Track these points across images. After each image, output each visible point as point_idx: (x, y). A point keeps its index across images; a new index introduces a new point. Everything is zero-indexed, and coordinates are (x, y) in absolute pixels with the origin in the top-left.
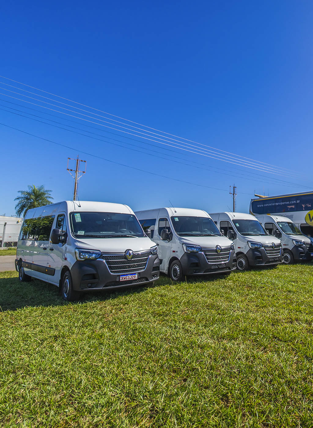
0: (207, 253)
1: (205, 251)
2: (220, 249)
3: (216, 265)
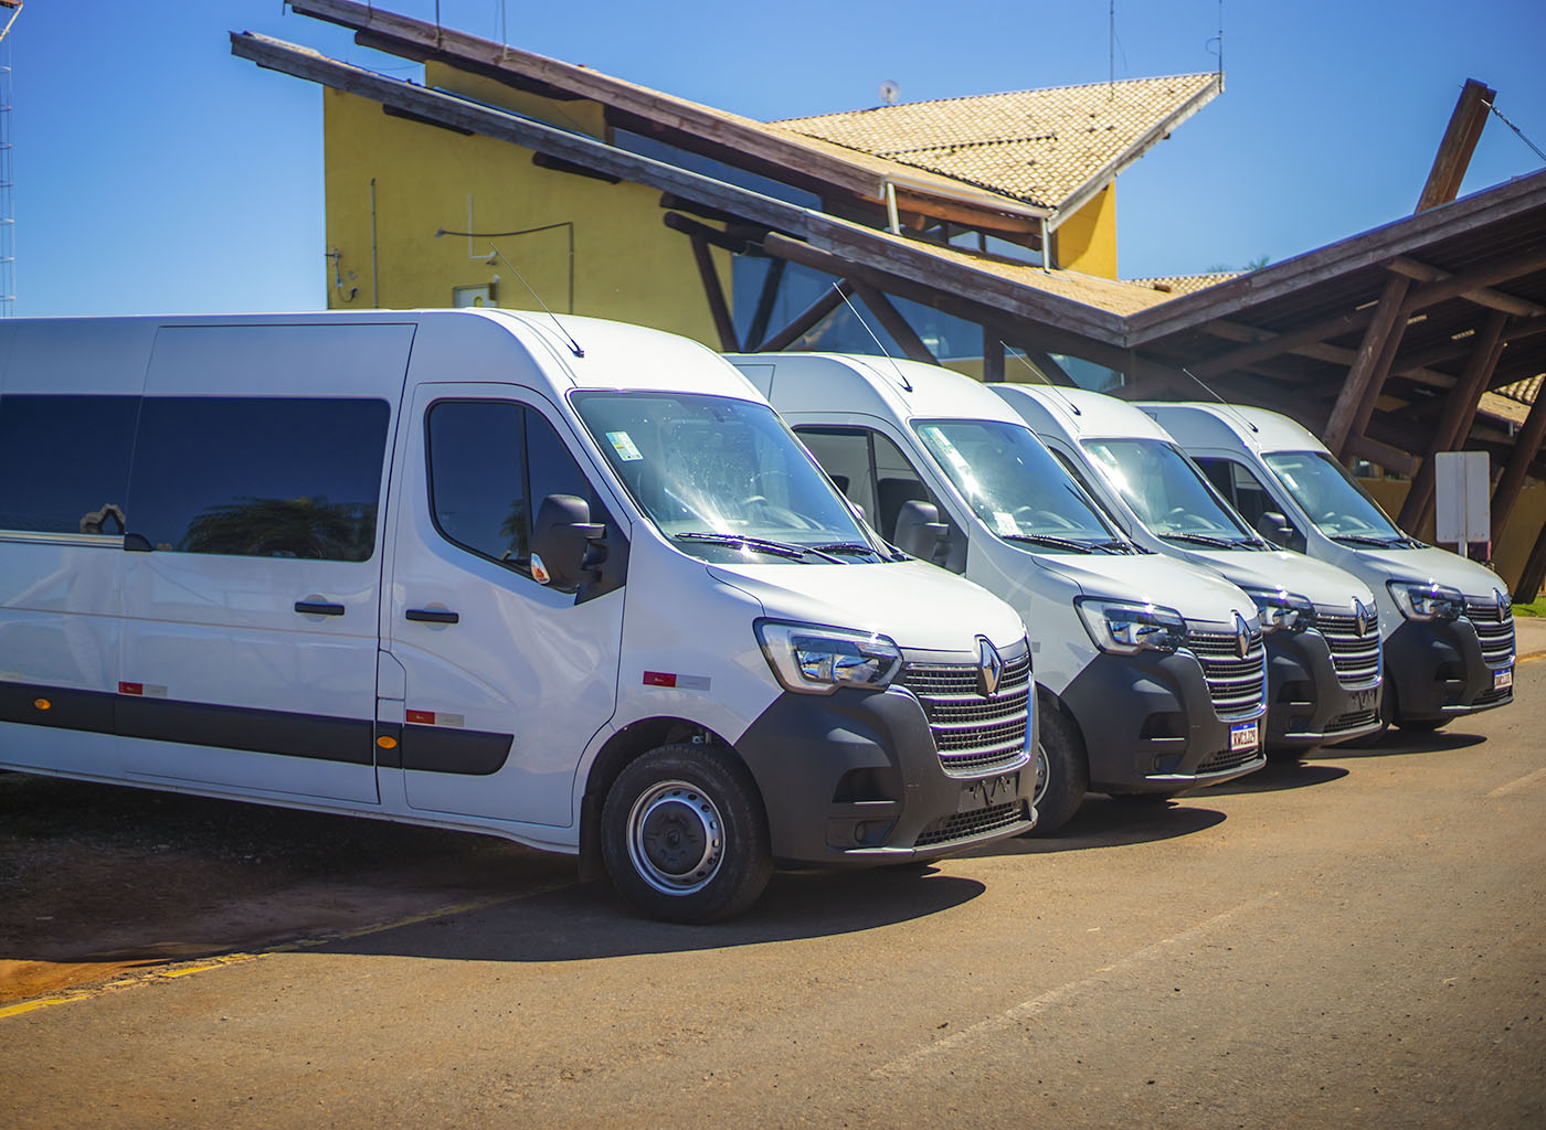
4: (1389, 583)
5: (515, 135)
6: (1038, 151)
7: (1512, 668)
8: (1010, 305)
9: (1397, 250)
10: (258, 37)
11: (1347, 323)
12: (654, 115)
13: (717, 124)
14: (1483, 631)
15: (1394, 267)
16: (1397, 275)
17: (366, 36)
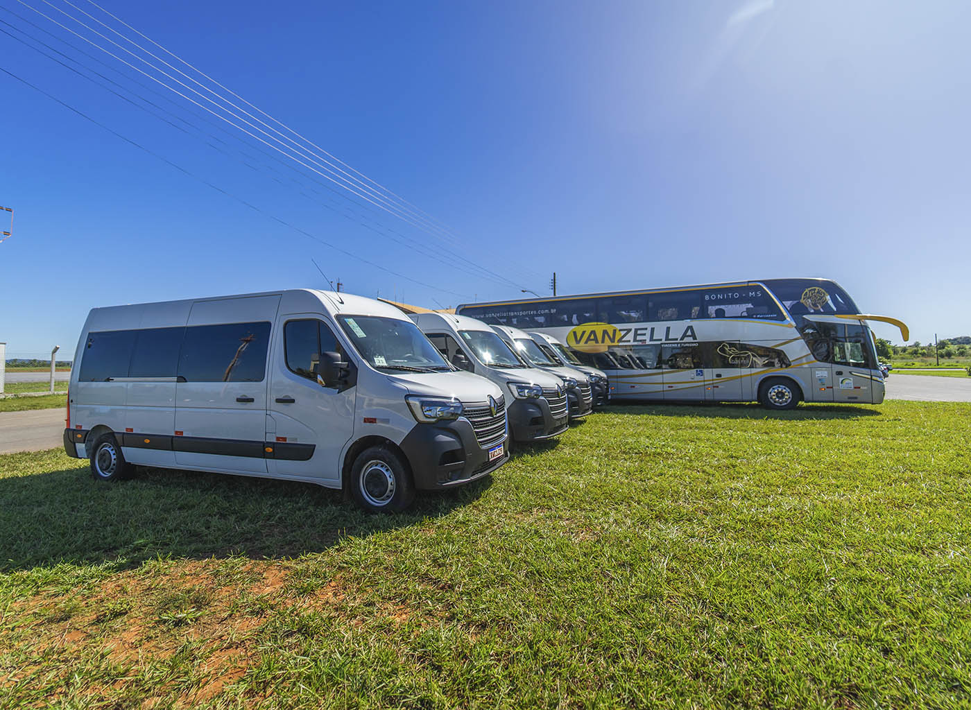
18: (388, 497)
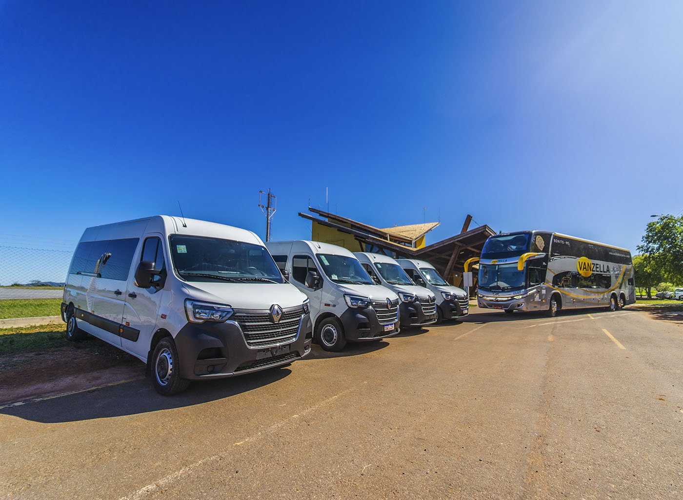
0: (247, 324)
1: (241, 320)
2: (280, 312)
3: (267, 349)
4: (442, 292)
5: (335, 227)
6: (413, 232)
7: (468, 309)
8: (398, 249)
9: (456, 240)
10: (302, 213)
11: (450, 252)
12: (356, 225)
13: (365, 226)
14: (461, 302)
15: (456, 243)
16: (457, 244)
17: (321, 215)
18: (333, 342)
